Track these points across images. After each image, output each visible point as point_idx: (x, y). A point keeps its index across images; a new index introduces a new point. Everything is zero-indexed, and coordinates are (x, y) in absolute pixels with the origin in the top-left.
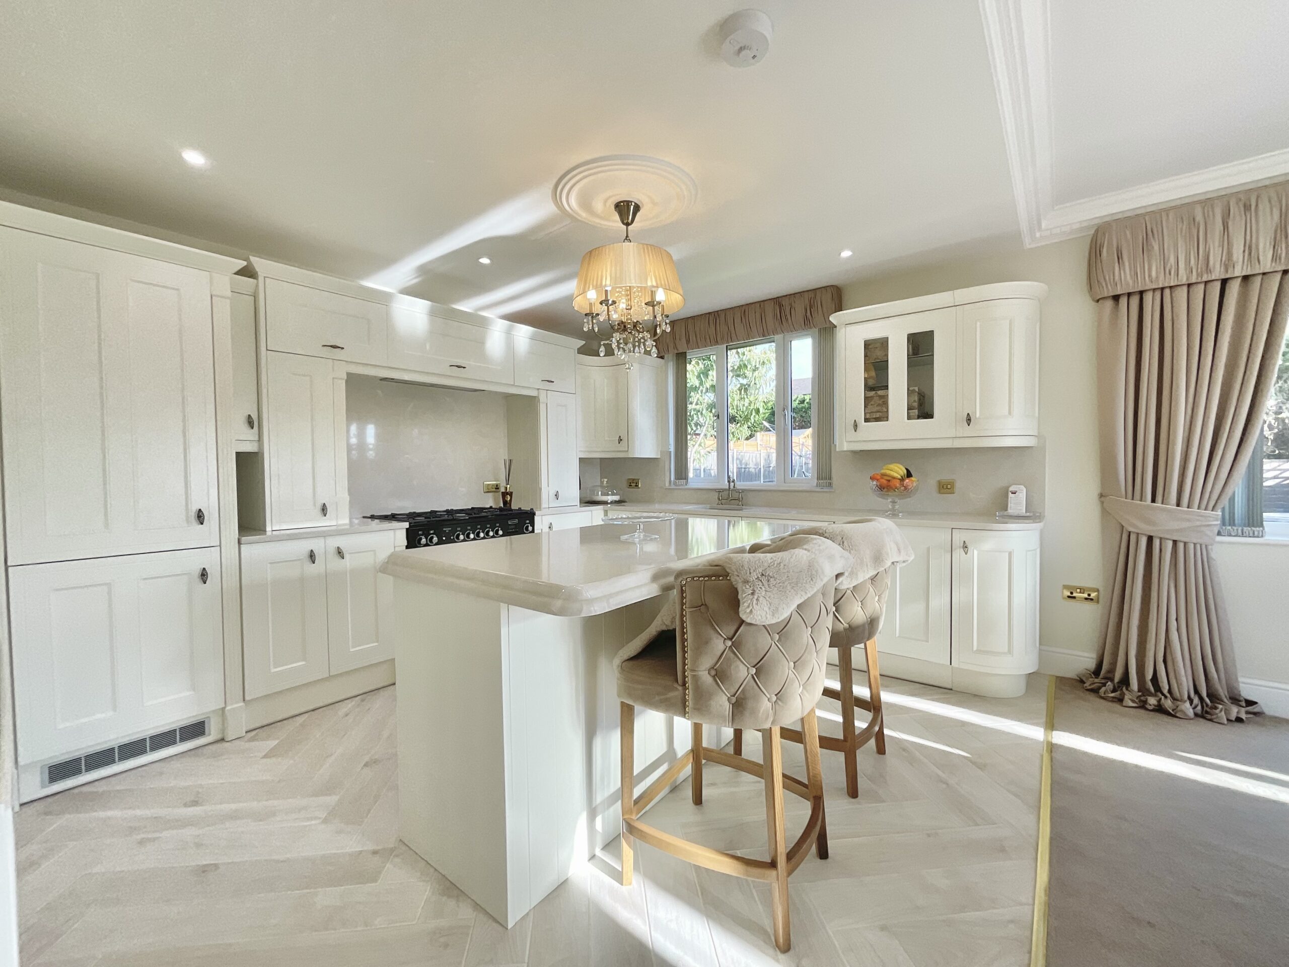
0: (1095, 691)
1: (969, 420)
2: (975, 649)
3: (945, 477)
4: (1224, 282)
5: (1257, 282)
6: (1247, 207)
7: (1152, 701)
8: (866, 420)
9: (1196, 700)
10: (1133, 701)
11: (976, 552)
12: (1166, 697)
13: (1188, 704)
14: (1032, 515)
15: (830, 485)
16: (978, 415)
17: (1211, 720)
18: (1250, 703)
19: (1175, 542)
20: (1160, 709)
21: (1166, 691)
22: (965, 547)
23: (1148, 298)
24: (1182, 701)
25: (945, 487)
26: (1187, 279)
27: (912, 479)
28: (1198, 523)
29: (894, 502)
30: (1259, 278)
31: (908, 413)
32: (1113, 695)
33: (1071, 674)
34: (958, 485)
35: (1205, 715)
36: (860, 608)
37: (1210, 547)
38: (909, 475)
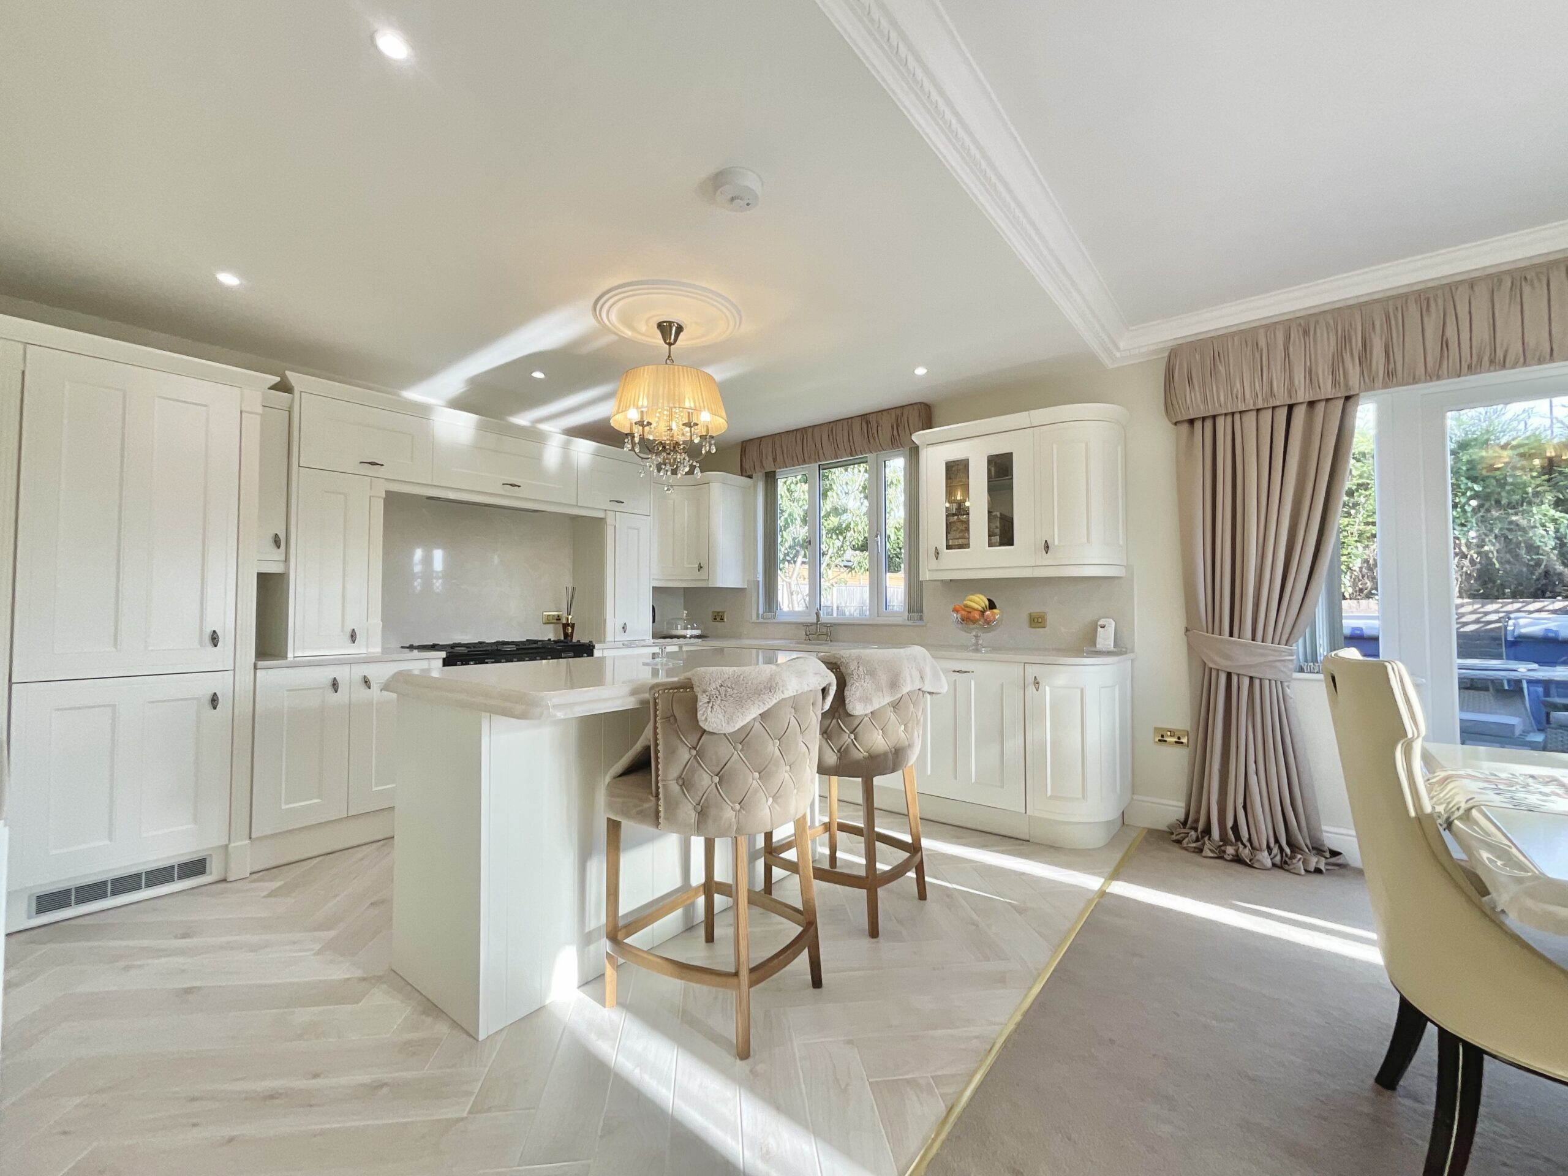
0: (1179, 842)
1: (1047, 547)
2: (1049, 794)
3: (1036, 609)
4: (1291, 408)
5: (1320, 407)
6: (1306, 333)
7: (1230, 850)
8: (949, 547)
9: (1276, 850)
10: (1211, 851)
11: (1048, 689)
12: (1245, 846)
13: (1266, 853)
14: (1120, 649)
15: (921, 618)
16: (1056, 543)
17: (1288, 871)
18: (1335, 854)
19: (1251, 678)
20: (1238, 860)
21: (1245, 840)
22: (1036, 683)
23: (1220, 422)
24: (1261, 850)
25: (1037, 621)
26: (1254, 404)
27: (995, 611)
28: (1272, 658)
29: (976, 636)
30: (1323, 404)
31: (989, 540)
32: (1194, 845)
33: (1163, 827)
34: (1050, 619)
35: (1282, 865)
36: (881, 737)
37: (1286, 684)
38: (992, 605)
